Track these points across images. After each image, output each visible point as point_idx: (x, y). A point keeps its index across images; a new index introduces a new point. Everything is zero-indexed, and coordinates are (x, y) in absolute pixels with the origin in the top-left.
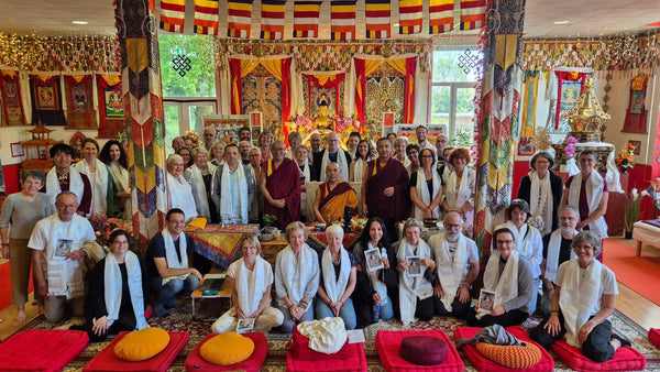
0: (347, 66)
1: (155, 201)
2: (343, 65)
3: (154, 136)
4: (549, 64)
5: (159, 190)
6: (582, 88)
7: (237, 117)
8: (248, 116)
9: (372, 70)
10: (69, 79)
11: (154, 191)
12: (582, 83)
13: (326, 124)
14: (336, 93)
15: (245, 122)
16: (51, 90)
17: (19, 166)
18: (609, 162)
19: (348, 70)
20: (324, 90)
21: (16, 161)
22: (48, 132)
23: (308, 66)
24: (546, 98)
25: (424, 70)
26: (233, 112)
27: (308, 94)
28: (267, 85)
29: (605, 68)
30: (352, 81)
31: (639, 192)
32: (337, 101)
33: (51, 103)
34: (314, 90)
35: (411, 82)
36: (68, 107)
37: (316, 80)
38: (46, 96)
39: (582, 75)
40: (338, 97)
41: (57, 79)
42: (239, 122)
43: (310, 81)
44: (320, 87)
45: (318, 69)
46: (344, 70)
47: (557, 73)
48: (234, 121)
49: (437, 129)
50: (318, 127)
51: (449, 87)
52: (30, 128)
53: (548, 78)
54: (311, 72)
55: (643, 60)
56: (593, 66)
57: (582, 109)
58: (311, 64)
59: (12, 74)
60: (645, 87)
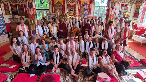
0: (77, 2)
1: (35, 32)
2: (76, 2)
3: (34, 18)
4: (120, 2)
5: (36, 30)
6: (126, 8)
7: (54, 13)
8: (56, 13)
9: (82, 3)
10: (18, 5)
11: (35, 30)
12: (126, 7)
13: (72, 15)
14: (74, 8)
15: (55, 14)
16: (15, 7)
17: (10, 23)
18: (130, 24)
19: (77, 3)
20: (72, 7)
21: (9, 22)
22: (15, 16)
23: (68, 2)
24: (118, 10)
25: (93, 3)
26: (53, 12)
27: (68, 8)
28: (60, 6)
29: (131, 3)
30: (78, 6)
31: (136, 30)
32: (75, 10)
33: (15, 10)
34: (70, 7)
35: (90, 6)
36: (19, 11)
37: (70, 5)
38: (14, 9)
39: (126, 5)
40: (75, 9)
41: (16, 5)
42: (54, 14)
43: (69, 5)
44: (71, 7)
45: (71, 3)
46: (76, 3)
47: (121, 4)
48: (53, 14)
49: (95, 16)
50: (71, 15)
51: (98, 7)
52: (12, 15)
53: (119, 5)
54: (69, 3)
55: (140, 2)
56: (129, 3)
57: (126, 12)
58: (69, 2)
59: (6, 4)
60: (139, 8)
